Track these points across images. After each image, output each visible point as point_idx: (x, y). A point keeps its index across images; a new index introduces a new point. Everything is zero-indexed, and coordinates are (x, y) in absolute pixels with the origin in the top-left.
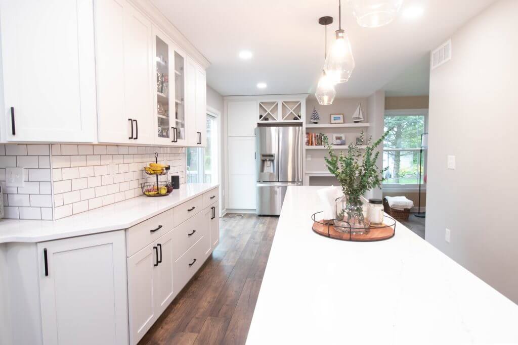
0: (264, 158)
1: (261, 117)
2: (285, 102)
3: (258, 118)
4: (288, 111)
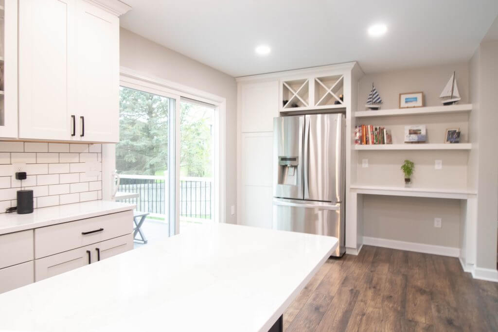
0: (284, 163)
1: (285, 103)
3: (282, 104)
4: (325, 91)
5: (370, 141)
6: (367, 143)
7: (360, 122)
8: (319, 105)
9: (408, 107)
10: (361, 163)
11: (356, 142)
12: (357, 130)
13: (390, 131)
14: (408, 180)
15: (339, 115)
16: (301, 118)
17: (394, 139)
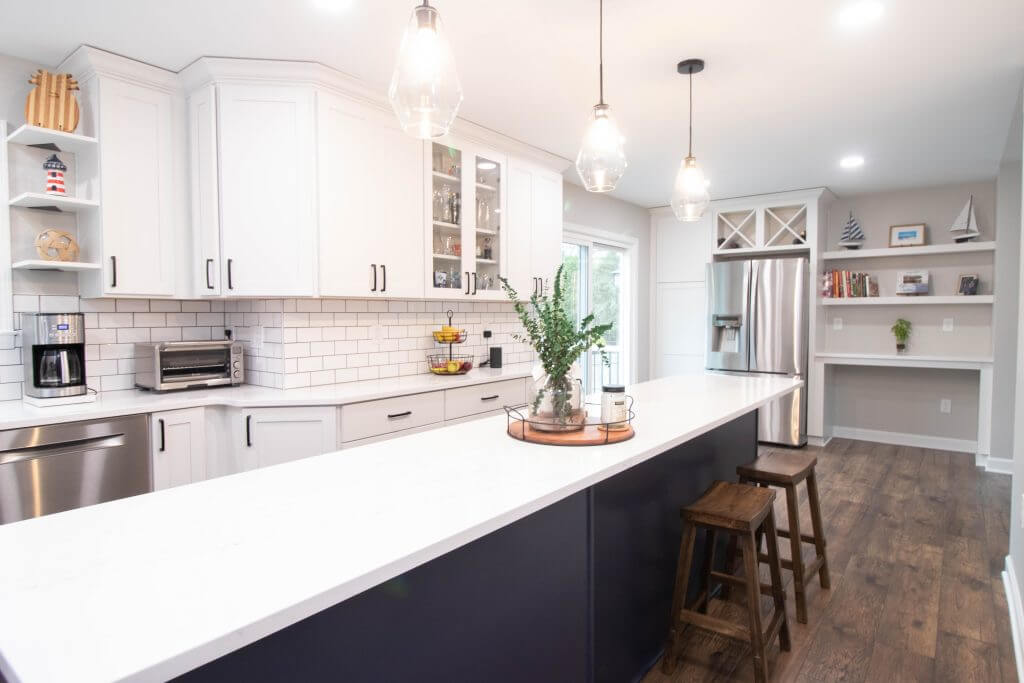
0: (720, 323)
1: (720, 241)
2: (773, 210)
3: (717, 244)
4: (778, 225)
5: (846, 294)
6: (840, 295)
7: (829, 267)
8: (771, 245)
9: (902, 246)
10: (831, 322)
11: (825, 294)
12: (826, 277)
13: (876, 278)
14: (901, 347)
15: (800, 261)
16: (747, 264)
17: (881, 289)
